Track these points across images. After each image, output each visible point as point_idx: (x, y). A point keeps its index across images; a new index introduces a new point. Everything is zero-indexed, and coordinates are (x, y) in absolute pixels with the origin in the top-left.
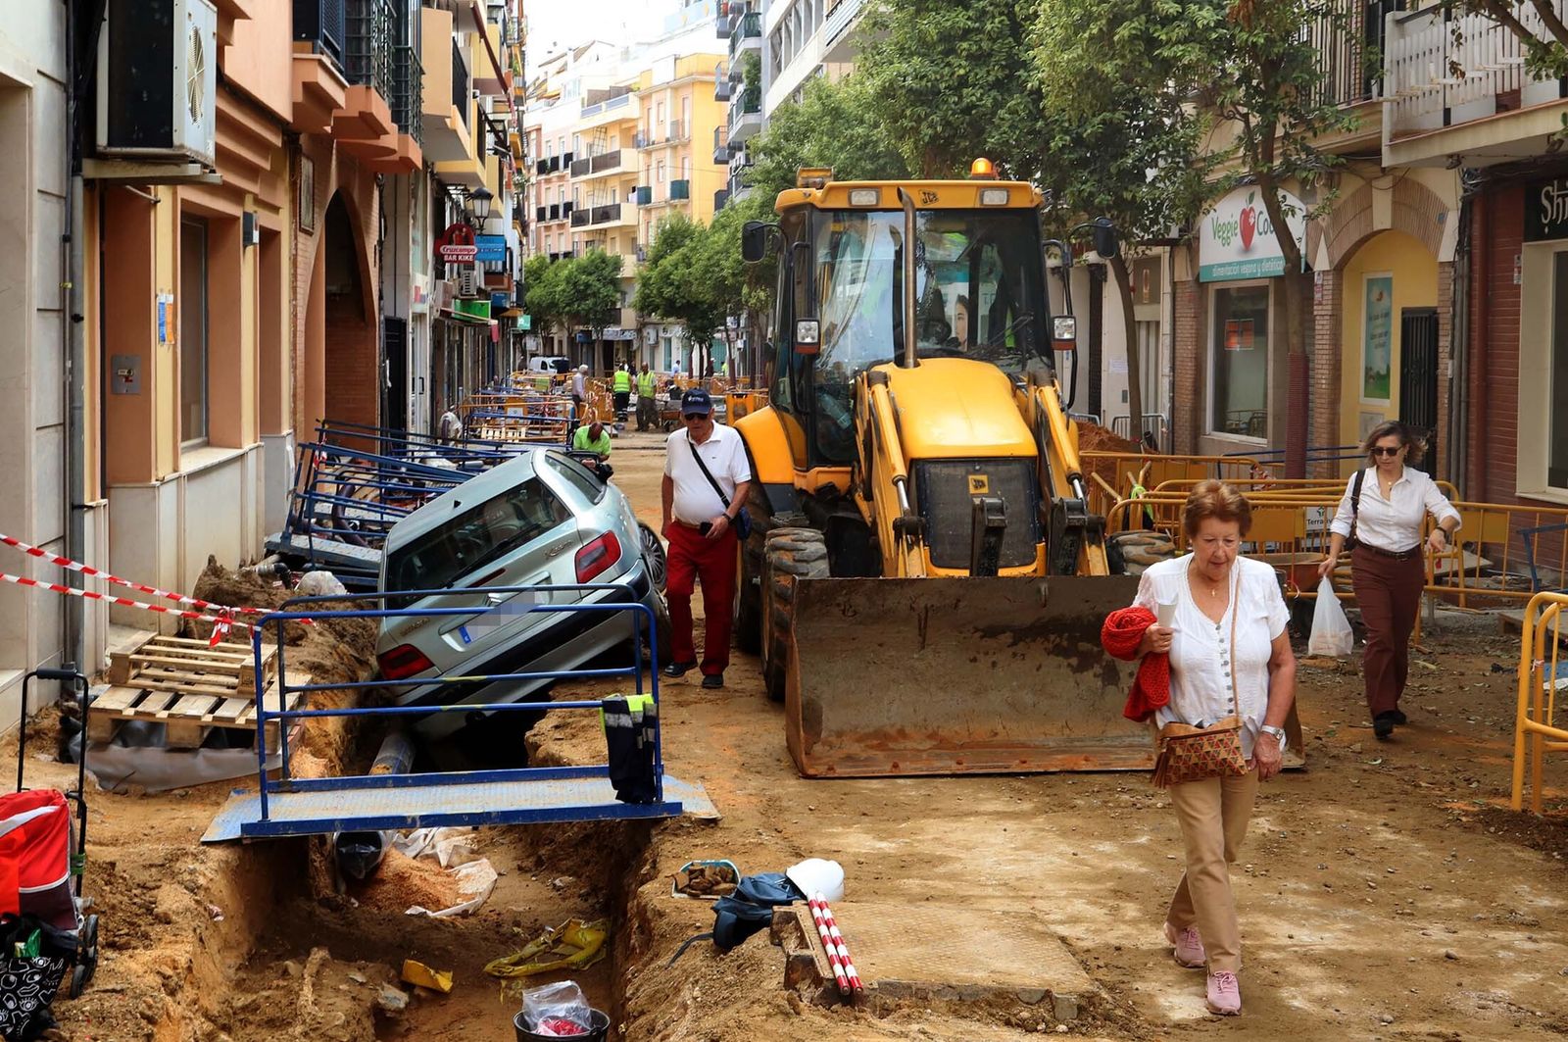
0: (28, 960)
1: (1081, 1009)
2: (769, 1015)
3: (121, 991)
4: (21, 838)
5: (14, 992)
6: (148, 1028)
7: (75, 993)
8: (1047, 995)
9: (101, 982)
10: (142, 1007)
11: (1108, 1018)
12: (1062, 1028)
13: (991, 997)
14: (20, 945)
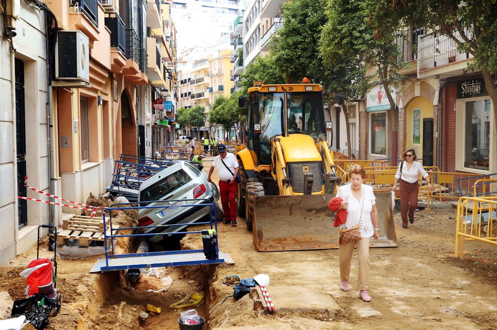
0: (41, 306)
1: (336, 314)
2: (249, 318)
3: (68, 314)
4: (38, 272)
5: (37, 315)
6: (76, 325)
7: (54, 315)
8: (327, 310)
9: (62, 312)
10: (74, 319)
11: (343, 317)
12: (331, 319)
13: (311, 311)
14: (39, 302)
